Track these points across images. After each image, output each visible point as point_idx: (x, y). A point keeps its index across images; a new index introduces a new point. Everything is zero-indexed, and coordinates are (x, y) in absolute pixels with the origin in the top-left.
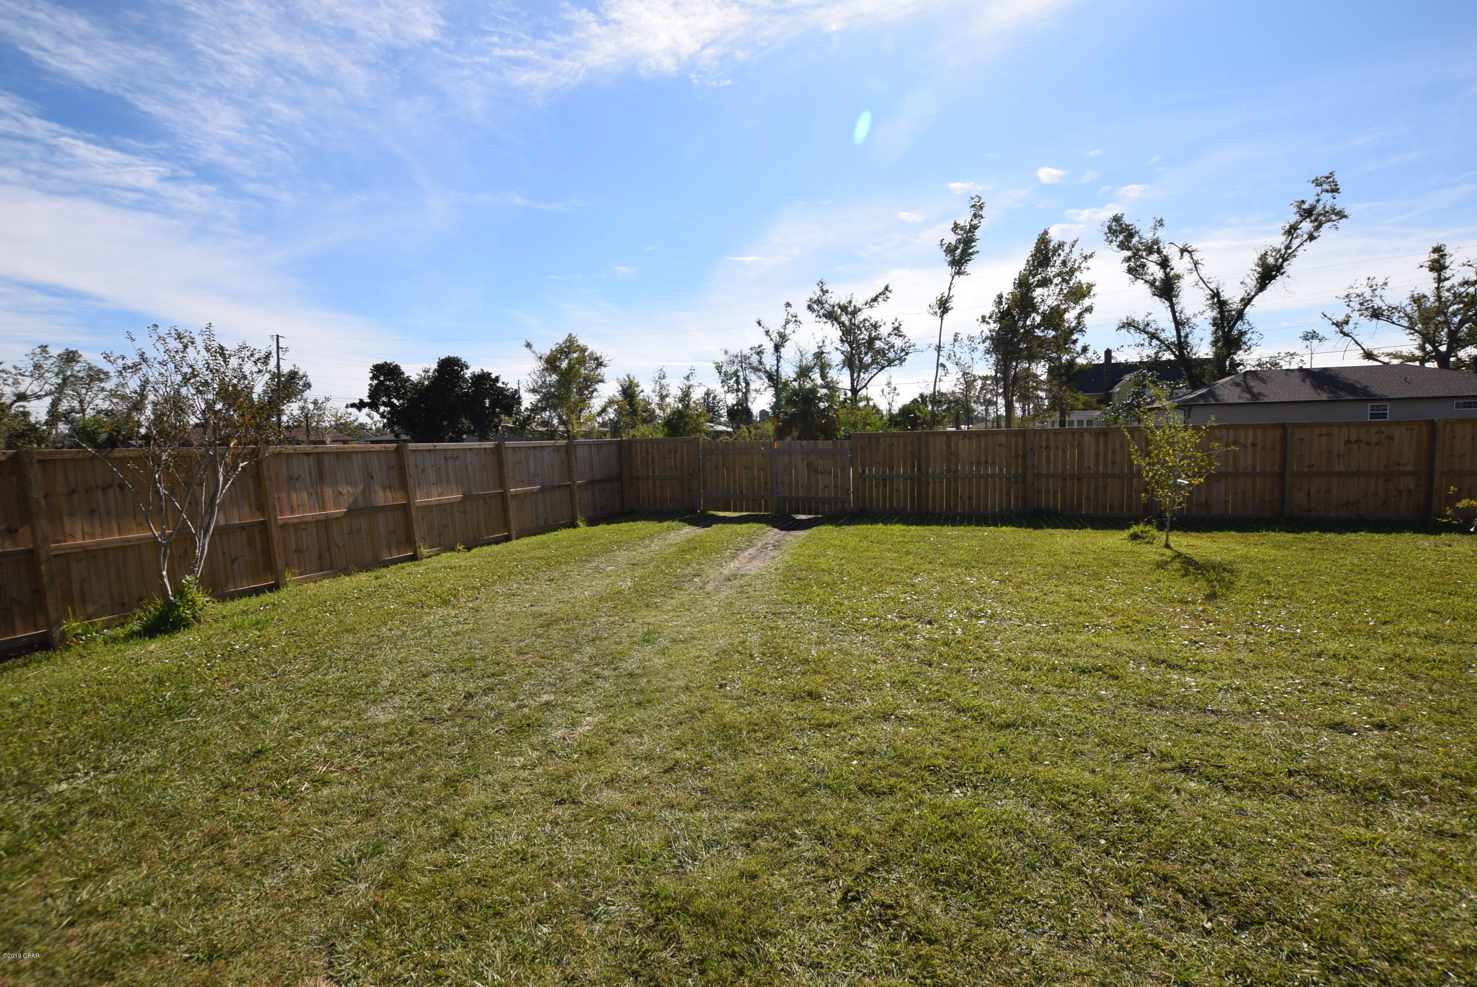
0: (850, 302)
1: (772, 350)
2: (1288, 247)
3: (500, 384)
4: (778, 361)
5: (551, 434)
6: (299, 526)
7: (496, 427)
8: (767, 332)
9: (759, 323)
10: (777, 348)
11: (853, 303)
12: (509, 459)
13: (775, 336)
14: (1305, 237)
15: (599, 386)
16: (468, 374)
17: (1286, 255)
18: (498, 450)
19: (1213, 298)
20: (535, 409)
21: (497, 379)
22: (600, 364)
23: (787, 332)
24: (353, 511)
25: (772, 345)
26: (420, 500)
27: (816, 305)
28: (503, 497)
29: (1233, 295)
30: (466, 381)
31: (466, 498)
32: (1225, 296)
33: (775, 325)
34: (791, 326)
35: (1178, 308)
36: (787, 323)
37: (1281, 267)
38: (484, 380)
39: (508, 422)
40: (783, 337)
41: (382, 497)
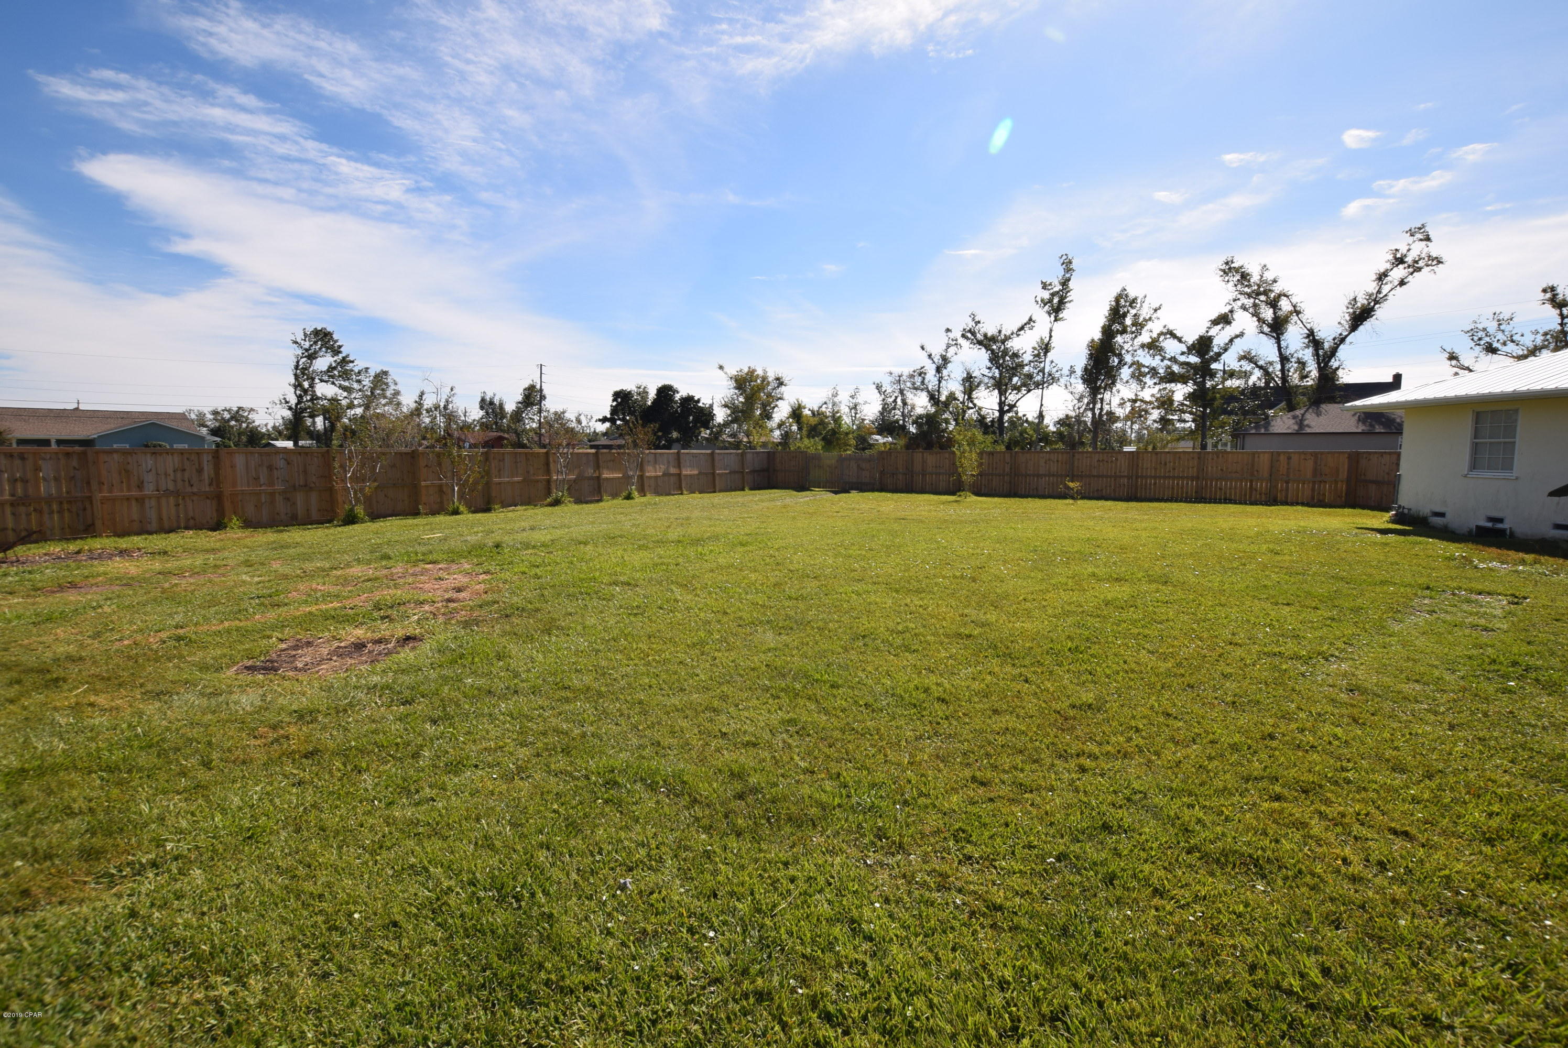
0: (1000, 332)
1: (934, 372)
2: (1379, 292)
3: (700, 405)
4: (940, 382)
5: (737, 445)
6: (650, 478)
7: (697, 437)
8: (930, 356)
9: (923, 348)
10: (938, 370)
11: (1003, 333)
12: (717, 457)
13: (937, 359)
14: (1396, 283)
15: (780, 403)
16: (677, 397)
17: (1376, 300)
18: (712, 454)
19: (1308, 336)
20: (726, 424)
21: (698, 401)
22: (781, 384)
23: (949, 355)
24: (664, 474)
25: (934, 366)
26: (684, 472)
27: (970, 334)
28: (713, 474)
29: (1327, 334)
30: (676, 402)
31: (700, 473)
32: (1320, 335)
33: (937, 350)
34: (952, 350)
35: (1283, 344)
36: (948, 346)
37: (1372, 309)
38: (689, 400)
39: (705, 433)
40: (945, 360)
41: (673, 470)
